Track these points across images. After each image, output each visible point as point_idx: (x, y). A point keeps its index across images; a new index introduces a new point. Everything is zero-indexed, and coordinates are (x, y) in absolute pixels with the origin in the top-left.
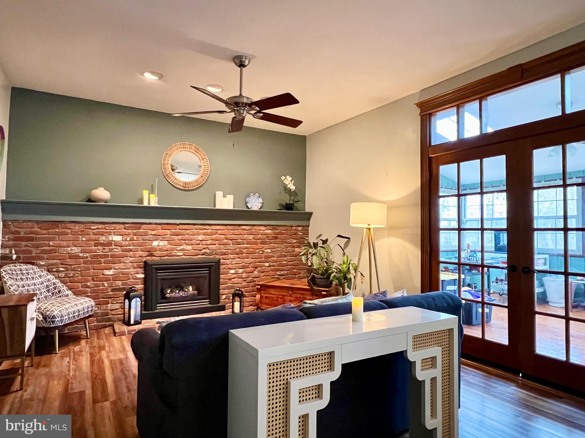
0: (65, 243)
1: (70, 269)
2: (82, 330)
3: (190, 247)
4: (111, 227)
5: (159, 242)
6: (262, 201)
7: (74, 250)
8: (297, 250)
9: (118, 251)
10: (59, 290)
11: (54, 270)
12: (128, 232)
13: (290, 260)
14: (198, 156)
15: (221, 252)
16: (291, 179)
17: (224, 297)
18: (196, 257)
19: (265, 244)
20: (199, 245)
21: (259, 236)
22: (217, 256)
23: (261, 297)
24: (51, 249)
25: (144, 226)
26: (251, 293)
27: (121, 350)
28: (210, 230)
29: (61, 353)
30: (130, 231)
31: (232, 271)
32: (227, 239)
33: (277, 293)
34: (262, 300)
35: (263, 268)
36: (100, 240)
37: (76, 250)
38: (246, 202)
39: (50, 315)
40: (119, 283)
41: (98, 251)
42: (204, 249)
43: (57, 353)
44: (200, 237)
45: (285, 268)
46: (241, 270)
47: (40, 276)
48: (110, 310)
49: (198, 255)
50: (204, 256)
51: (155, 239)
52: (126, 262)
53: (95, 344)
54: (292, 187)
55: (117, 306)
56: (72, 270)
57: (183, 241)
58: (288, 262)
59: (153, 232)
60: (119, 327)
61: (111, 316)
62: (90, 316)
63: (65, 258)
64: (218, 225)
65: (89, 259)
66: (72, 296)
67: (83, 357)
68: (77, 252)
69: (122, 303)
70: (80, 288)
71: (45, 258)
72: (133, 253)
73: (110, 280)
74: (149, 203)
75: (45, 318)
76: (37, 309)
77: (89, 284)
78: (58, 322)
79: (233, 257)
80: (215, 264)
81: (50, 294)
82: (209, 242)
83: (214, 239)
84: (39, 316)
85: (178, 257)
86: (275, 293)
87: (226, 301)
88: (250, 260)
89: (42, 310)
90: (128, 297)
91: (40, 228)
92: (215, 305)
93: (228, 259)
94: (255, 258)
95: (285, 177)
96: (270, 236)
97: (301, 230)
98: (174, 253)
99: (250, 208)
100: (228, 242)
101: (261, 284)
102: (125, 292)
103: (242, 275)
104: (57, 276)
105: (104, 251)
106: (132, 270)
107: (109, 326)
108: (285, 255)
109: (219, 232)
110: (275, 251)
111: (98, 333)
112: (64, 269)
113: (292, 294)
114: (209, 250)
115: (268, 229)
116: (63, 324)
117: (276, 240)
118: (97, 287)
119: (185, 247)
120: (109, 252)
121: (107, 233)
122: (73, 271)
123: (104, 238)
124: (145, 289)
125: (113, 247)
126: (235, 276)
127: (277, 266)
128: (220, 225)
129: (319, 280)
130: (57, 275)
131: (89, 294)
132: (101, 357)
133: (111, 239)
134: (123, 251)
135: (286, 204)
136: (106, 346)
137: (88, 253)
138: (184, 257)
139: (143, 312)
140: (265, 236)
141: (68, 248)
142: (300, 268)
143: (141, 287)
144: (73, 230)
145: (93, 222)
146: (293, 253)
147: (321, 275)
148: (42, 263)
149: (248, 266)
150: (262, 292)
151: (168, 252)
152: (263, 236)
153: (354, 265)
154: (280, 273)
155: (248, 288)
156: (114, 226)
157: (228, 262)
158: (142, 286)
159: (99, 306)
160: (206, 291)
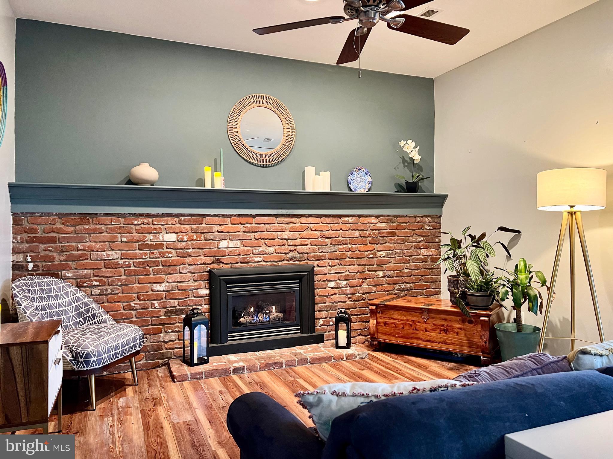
0: (98, 246)
1: (106, 283)
2: (126, 372)
3: (271, 249)
4: (162, 221)
5: (228, 242)
6: (370, 179)
7: (112, 255)
8: (425, 252)
9: (172, 256)
10: (93, 313)
11: (86, 284)
12: (184, 228)
13: (414, 268)
14: (279, 113)
15: (314, 257)
16: (414, 144)
17: (321, 322)
18: (280, 263)
19: (377, 244)
20: (283, 247)
21: (369, 231)
22: (310, 263)
23: (377, 323)
24: (79, 254)
25: (207, 219)
26: (359, 316)
27: (186, 405)
28: (298, 223)
29: (100, 409)
30: (187, 227)
31: (332, 284)
32: (322, 237)
33: (404, 318)
34: (379, 327)
35: (376, 279)
36: (147, 241)
37: (114, 255)
38: (348, 182)
39: (83, 352)
40: (174, 302)
41: (143, 257)
42: (291, 251)
43: (95, 410)
44: (286, 234)
45: (407, 279)
46: (344, 283)
47: (67, 294)
48: (164, 342)
49: (283, 260)
50: (291, 262)
51: (223, 237)
52: (183, 272)
53: (147, 395)
54: (417, 158)
55: (173, 336)
56: (110, 284)
57: (262, 241)
58: (411, 270)
59: (220, 228)
60: (178, 368)
61: (166, 351)
62: (138, 353)
63: (99, 267)
64: (310, 216)
65: (132, 268)
66: (111, 323)
67: (132, 417)
68: (115, 258)
69: (179, 331)
70: (121, 310)
71: (73, 268)
72: (192, 259)
73: (162, 299)
74: (213, 184)
75: (76, 356)
76: (63, 343)
77: (133, 304)
78: (94, 363)
79: (332, 263)
80: (307, 273)
81: (81, 319)
82: (298, 241)
83: (305, 237)
84: (67, 353)
85: (255, 264)
86: (399, 317)
87: (323, 329)
88: (355, 268)
89: (71, 344)
90: (188, 322)
91: (63, 224)
92: (309, 334)
93: (325, 266)
94: (363, 265)
95: (405, 142)
96: (384, 231)
97: (429, 222)
98: (250, 257)
99: (353, 190)
100: (324, 242)
101: (377, 303)
102: (184, 316)
103: (346, 290)
104: (90, 294)
105: (152, 256)
106: (191, 284)
107: (163, 365)
108: (406, 260)
109: (311, 226)
110: (392, 254)
111: (149, 375)
112: (98, 283)
113: (428, 319)
114: (298, 254)
115: (381, 221)
116: (101, 366)
117: (393, 238)
118: (145, 309)
119: (264, 248)
120: (159, 258)
121: (155, 229)
122: (112, 285)
123: (152, 238)
124: (211, 311)
125: (165, 250)
126: (336, 291)
127: (396, 277)
128: (313, 217)
129: (474, 298)
130: (89, 292)
131: (134, 319)
132: (157, 416)
133: (161, 239)
134: (179, 255)
135: (407, 183)
136: (163, 398)
137: (131, 259)
138: (263, 263)
139: (211, 345)
140: (377, 231)
141: (103, 253)
142: (428, 278)
143: (205, 309)
144: (108, 226)
145: (135, 215)
146: (418, 257)
147: (478, 289)
148: (69, 275)
149: (354, 276)
150: (378, 315)
151: (241, 256)
152: (374, 231)
153: (539, 274)
154: (400, 288)
155: (355, 309)
156: (165, 220)
157: (325, 270)
158: (206, 306)
159: (148, 336)
160: (295, 314)
